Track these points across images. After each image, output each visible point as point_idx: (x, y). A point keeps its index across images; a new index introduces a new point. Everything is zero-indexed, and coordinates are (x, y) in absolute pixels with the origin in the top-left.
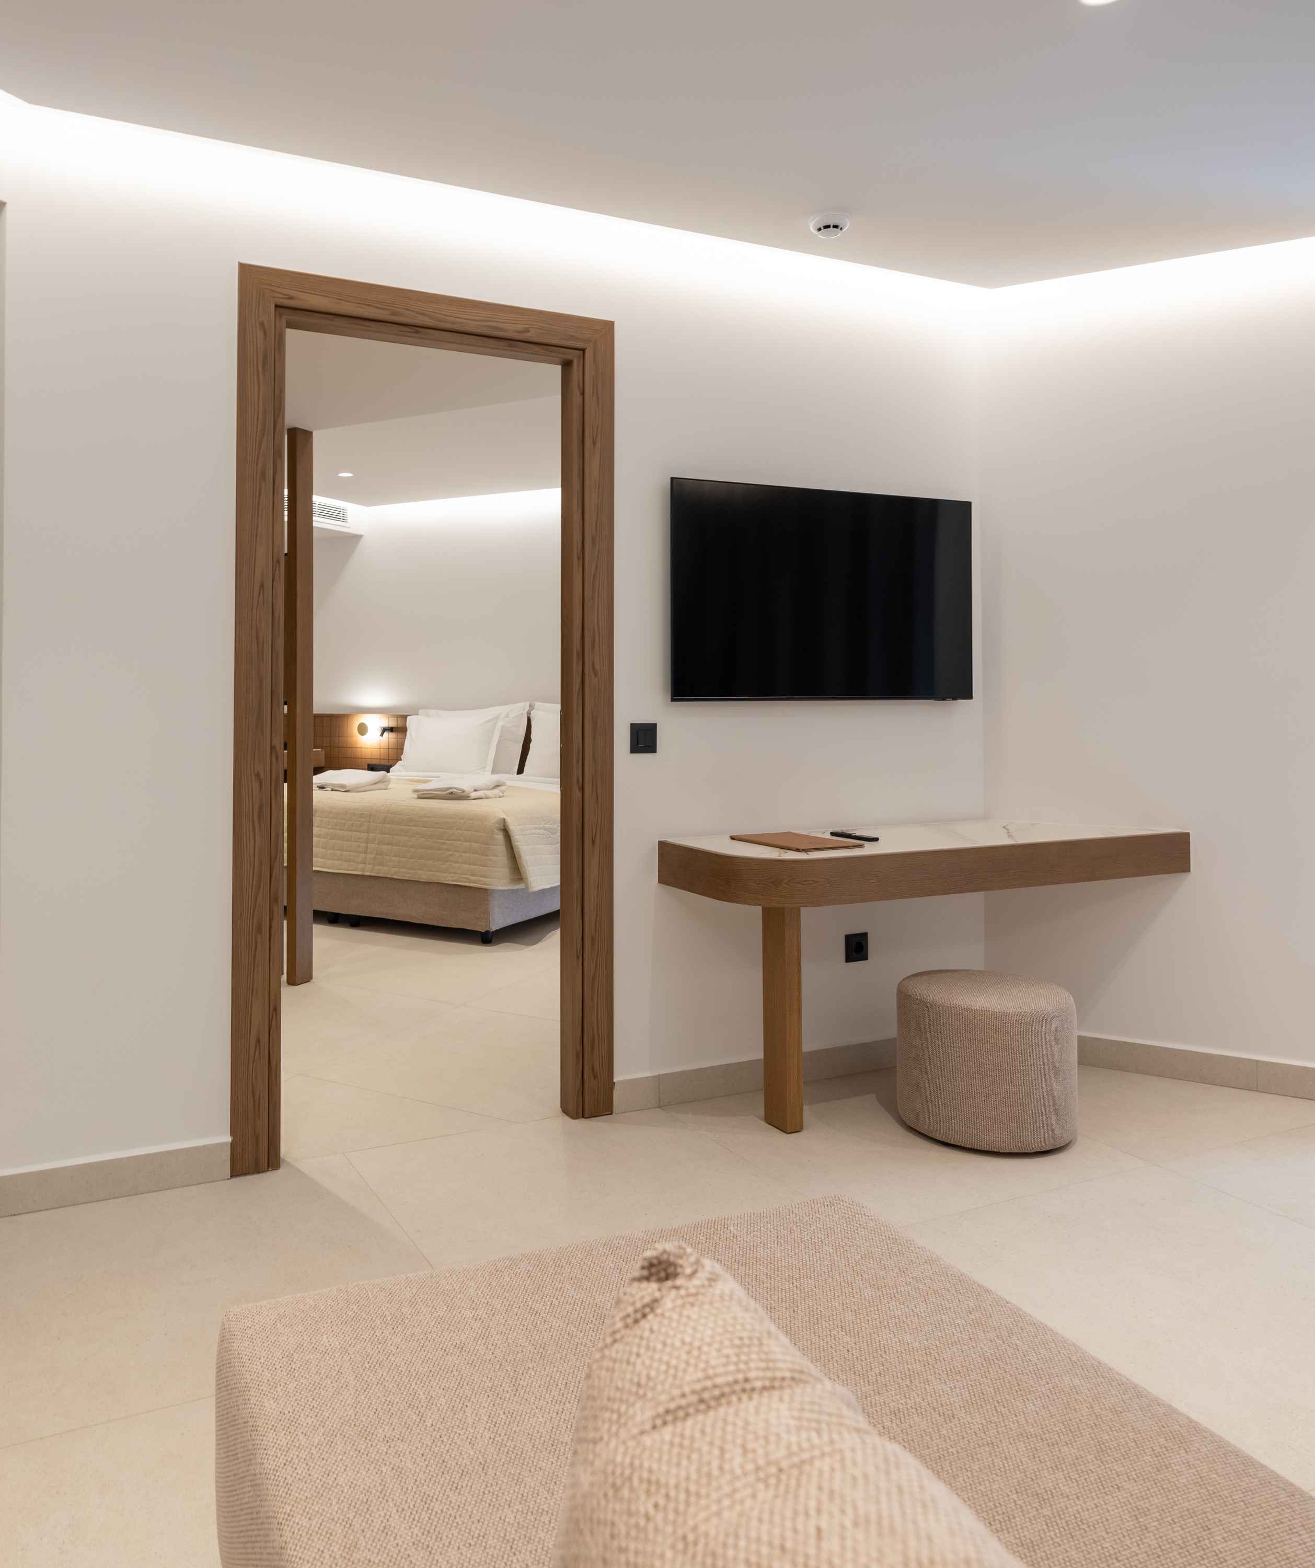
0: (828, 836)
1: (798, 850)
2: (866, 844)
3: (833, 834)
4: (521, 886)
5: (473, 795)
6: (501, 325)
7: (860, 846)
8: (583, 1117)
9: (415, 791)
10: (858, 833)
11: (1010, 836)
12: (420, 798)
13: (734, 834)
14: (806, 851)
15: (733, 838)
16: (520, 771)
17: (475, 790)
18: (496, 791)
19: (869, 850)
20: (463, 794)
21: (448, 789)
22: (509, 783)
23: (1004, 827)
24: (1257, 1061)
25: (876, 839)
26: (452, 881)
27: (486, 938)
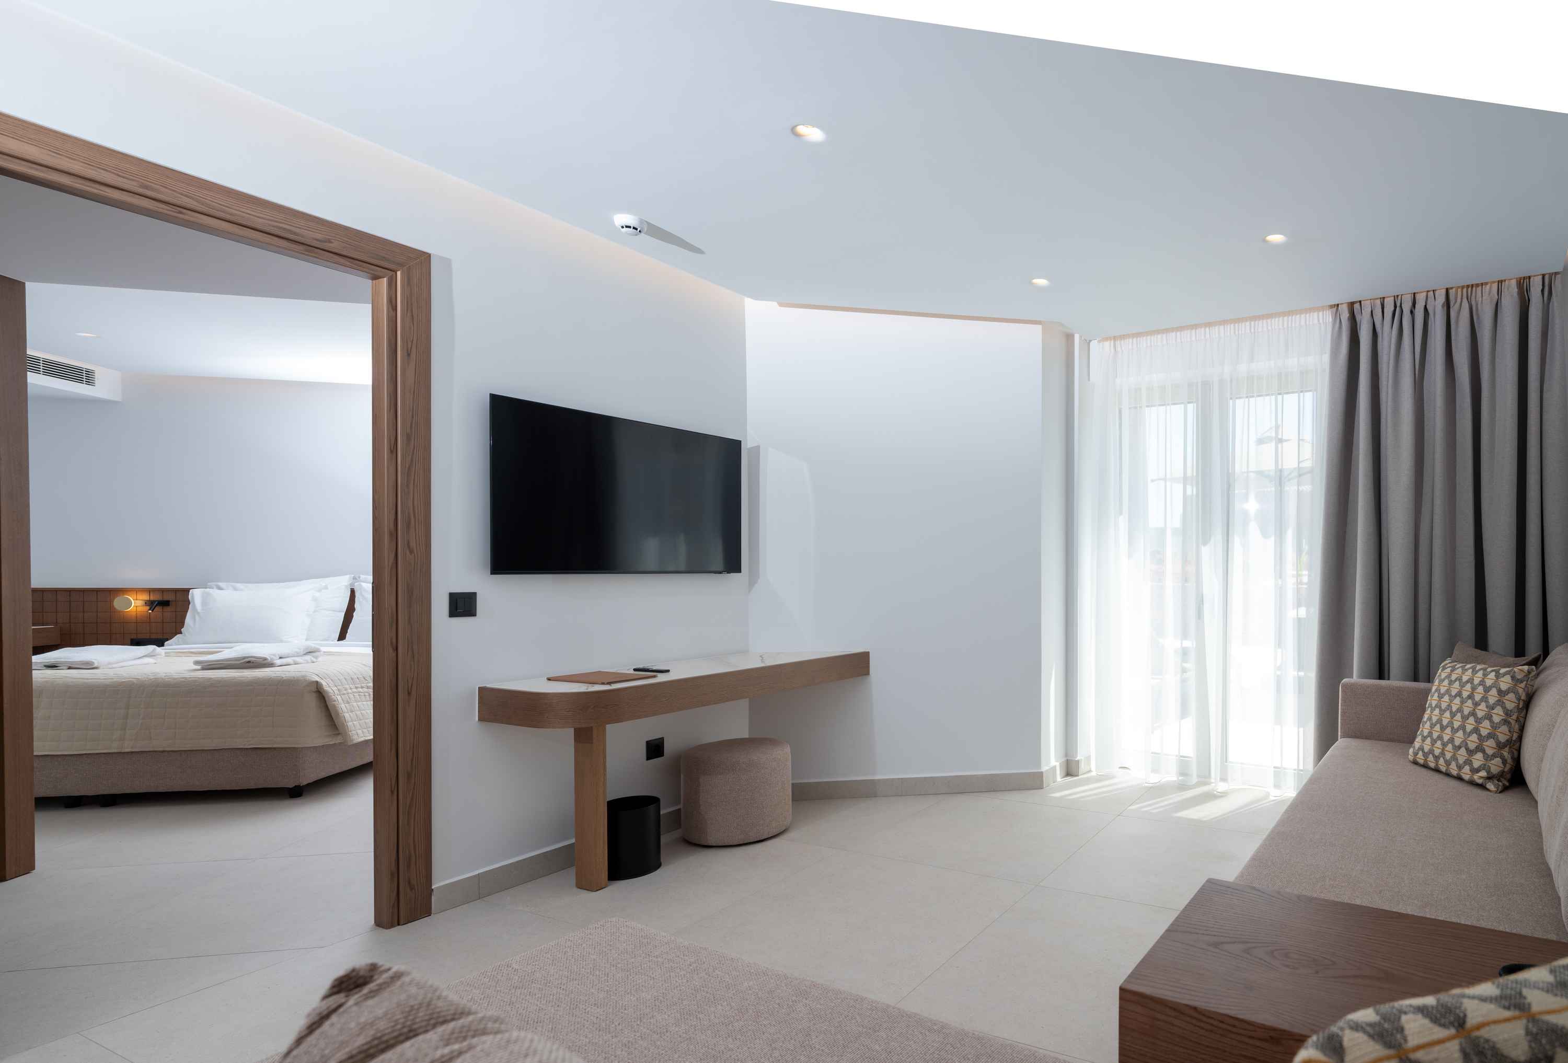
0: (632, 672)
1: (603, 684)
2: (659, 675)
3: (635, 670)
4: (338, 740)
5: (278, 662)
6: (297, 230)
7: (655, 677)
8: (399, 925)
9: (196, 663)
10: (654, 668)
11: (762, 661)
12: (203, 669)
13: (549, 676)
14: (609, 683)
15: (549, 679)
16: (342, 636)
17: (280, 658)
18: (308, 658)
19: (661, 678)
20: (265, 662)
21: (244, 658)
22: (323, 649)
23: (761, 656)
24: (902, 779)
25: (668, 671)
26: (249, 745)
27: (296, 793)
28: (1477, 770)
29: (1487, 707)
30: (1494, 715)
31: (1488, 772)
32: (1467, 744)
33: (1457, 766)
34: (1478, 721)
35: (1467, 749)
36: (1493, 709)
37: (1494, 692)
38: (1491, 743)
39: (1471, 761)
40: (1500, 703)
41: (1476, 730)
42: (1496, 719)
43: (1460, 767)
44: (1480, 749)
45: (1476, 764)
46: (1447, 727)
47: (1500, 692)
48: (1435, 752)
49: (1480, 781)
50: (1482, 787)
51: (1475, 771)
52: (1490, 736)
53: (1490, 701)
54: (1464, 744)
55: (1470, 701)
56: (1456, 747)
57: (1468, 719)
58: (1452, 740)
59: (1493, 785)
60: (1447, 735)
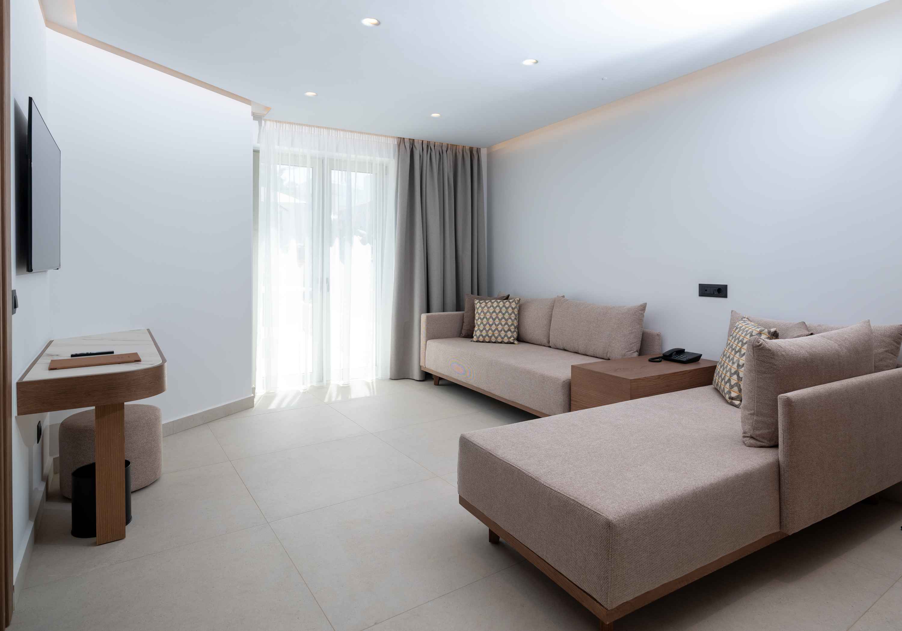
28: (510, 338)
29: (509, 314)
30: (512, 317)
31: (514, 338)
32: (504, 329)
33: (501, 338)
34: (506, 320)
35: (504, 331)
36: (511, 315)
37: (510, 308)
38: (513, 327)
39: (507, 335)
40: (513, 312)
41: (506, 324)
42: (513, 318)
43: (503, 338)
44: (509, 330)
45: (509, 336)
46: (492, 324)
47: (513, 308)
48: (489, 335)
49: (512, 341)
50: (513, 343)
51: (509, 338)
52: (512, 324)
53: (509, 312)
54: (503, 329)
55: (500, 313)
56: (499, 331)
57: (502, 320)
58: (497, 329)
59: (516, 342)
60: (494, 327)
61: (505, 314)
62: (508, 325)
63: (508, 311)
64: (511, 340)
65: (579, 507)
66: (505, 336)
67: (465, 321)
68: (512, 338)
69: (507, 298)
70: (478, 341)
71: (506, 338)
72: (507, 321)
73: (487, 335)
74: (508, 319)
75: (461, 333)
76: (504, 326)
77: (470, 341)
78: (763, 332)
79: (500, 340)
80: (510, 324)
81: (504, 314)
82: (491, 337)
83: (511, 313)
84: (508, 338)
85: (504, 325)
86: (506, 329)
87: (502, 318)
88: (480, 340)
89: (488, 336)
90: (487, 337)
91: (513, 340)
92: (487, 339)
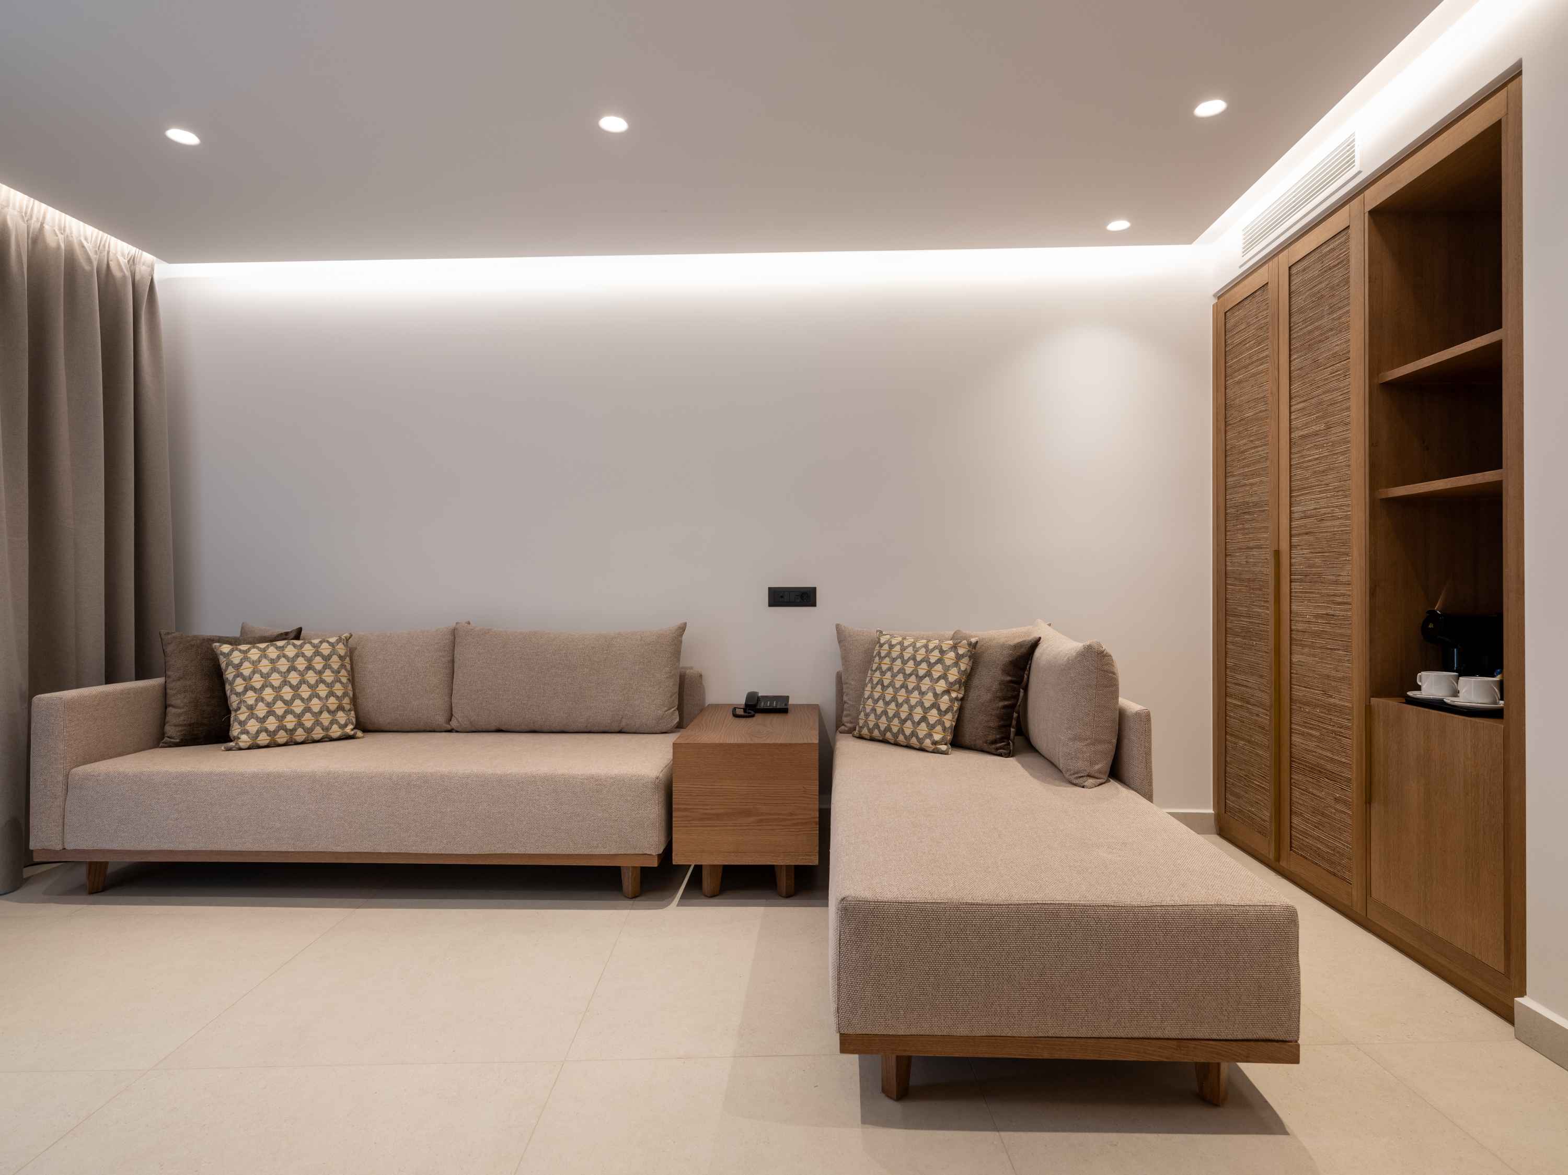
28: (346, 727)
33: (323, 729)
36: (339, 672)
49: (352, 733)
50: (355, 737)
51: (344, 727)
56: (316, 713)
57: (318, 687)
58: (308, 709)
59: (359, 734)
60: (298, 706)
61: (324, 672)
62: (337, 697)
63: (329, 665)
64: (349, 729)
65: (1234, 910)
66: (332, 723)
67: (173, 701)
68: (351, 727)
69: (298, 635)
70: (254, 747)
71: (335, 727)
72: (332, 687)
73: (282, 727)
74: (332, 682)
75: (162, 735)
76: (327, 701)
77: (223, 748)
78: (959, 645)
79: (318, 733)
80: (339, 693)
81: (320, 673)
82: (294, 730)
83: (338, 668)
84: (340, 728)
85: (326, 696)
86: (333, 707)
87: (317, 681)
88: (259, 742)
89: (286, 730)
90: (282, 733)
91: (352, 730)
92: (282, 737)
